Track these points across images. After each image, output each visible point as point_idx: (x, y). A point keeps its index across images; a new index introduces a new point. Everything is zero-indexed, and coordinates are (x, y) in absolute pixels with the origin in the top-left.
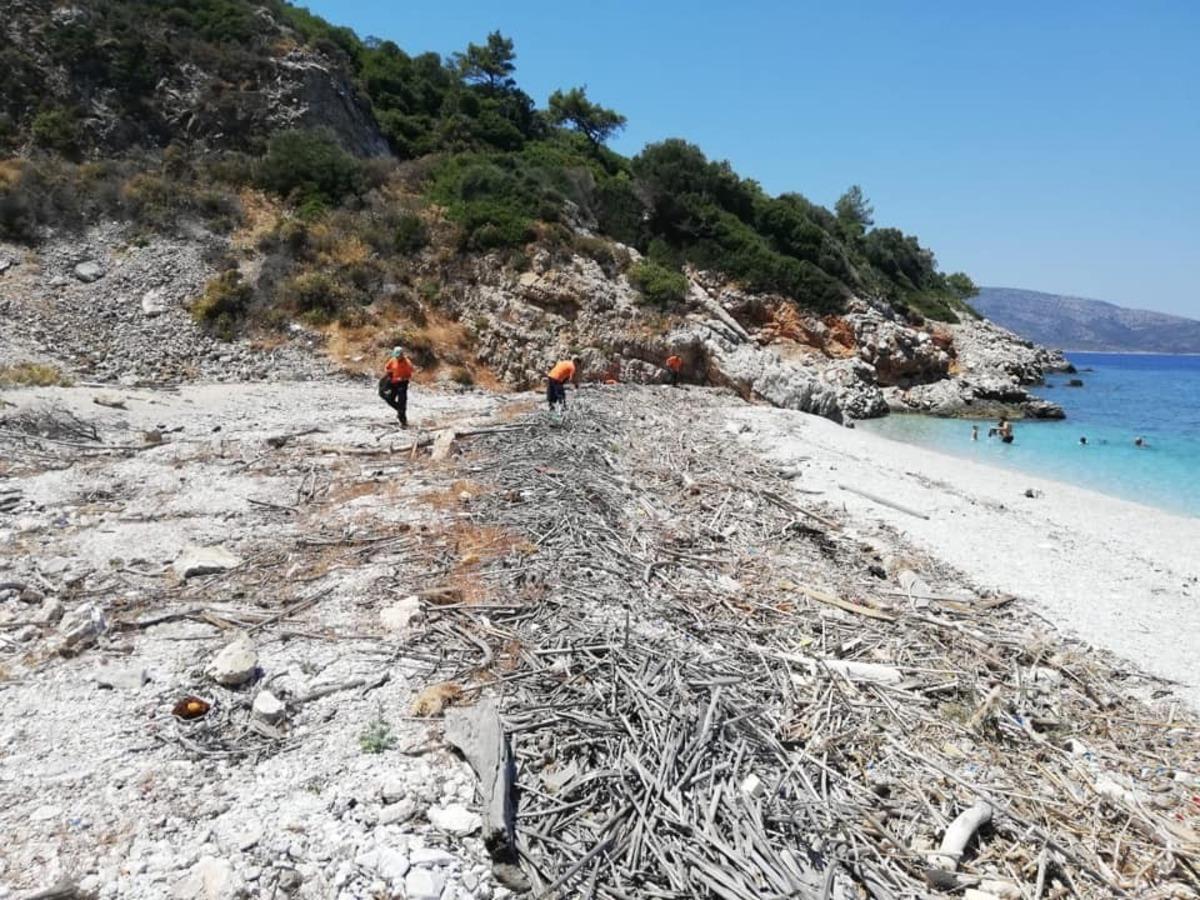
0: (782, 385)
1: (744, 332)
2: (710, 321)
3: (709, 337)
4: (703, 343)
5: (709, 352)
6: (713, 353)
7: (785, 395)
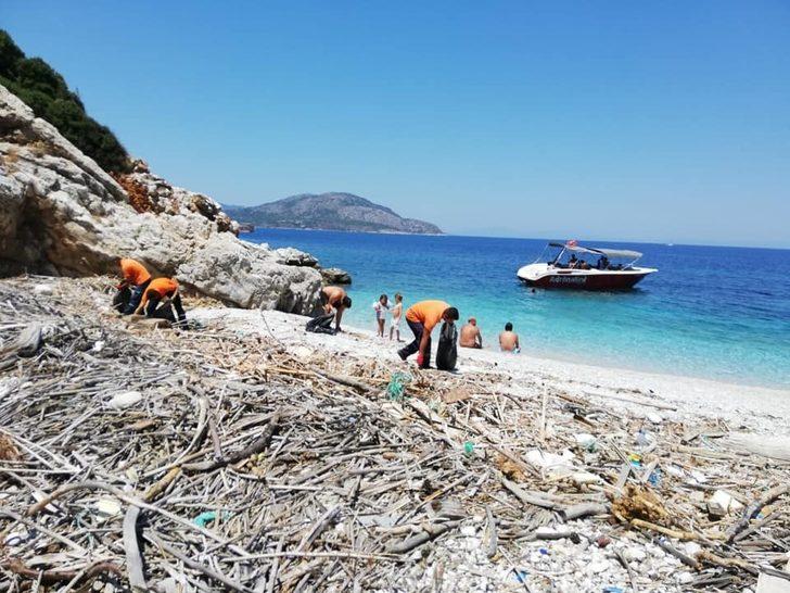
0: (243, 272)
1: (113, 182)
2: (50, 159)
3: (56, 187)
4: (44, 197)
5: (59, 214)
6: (69, 215)
7: (251, 288)
